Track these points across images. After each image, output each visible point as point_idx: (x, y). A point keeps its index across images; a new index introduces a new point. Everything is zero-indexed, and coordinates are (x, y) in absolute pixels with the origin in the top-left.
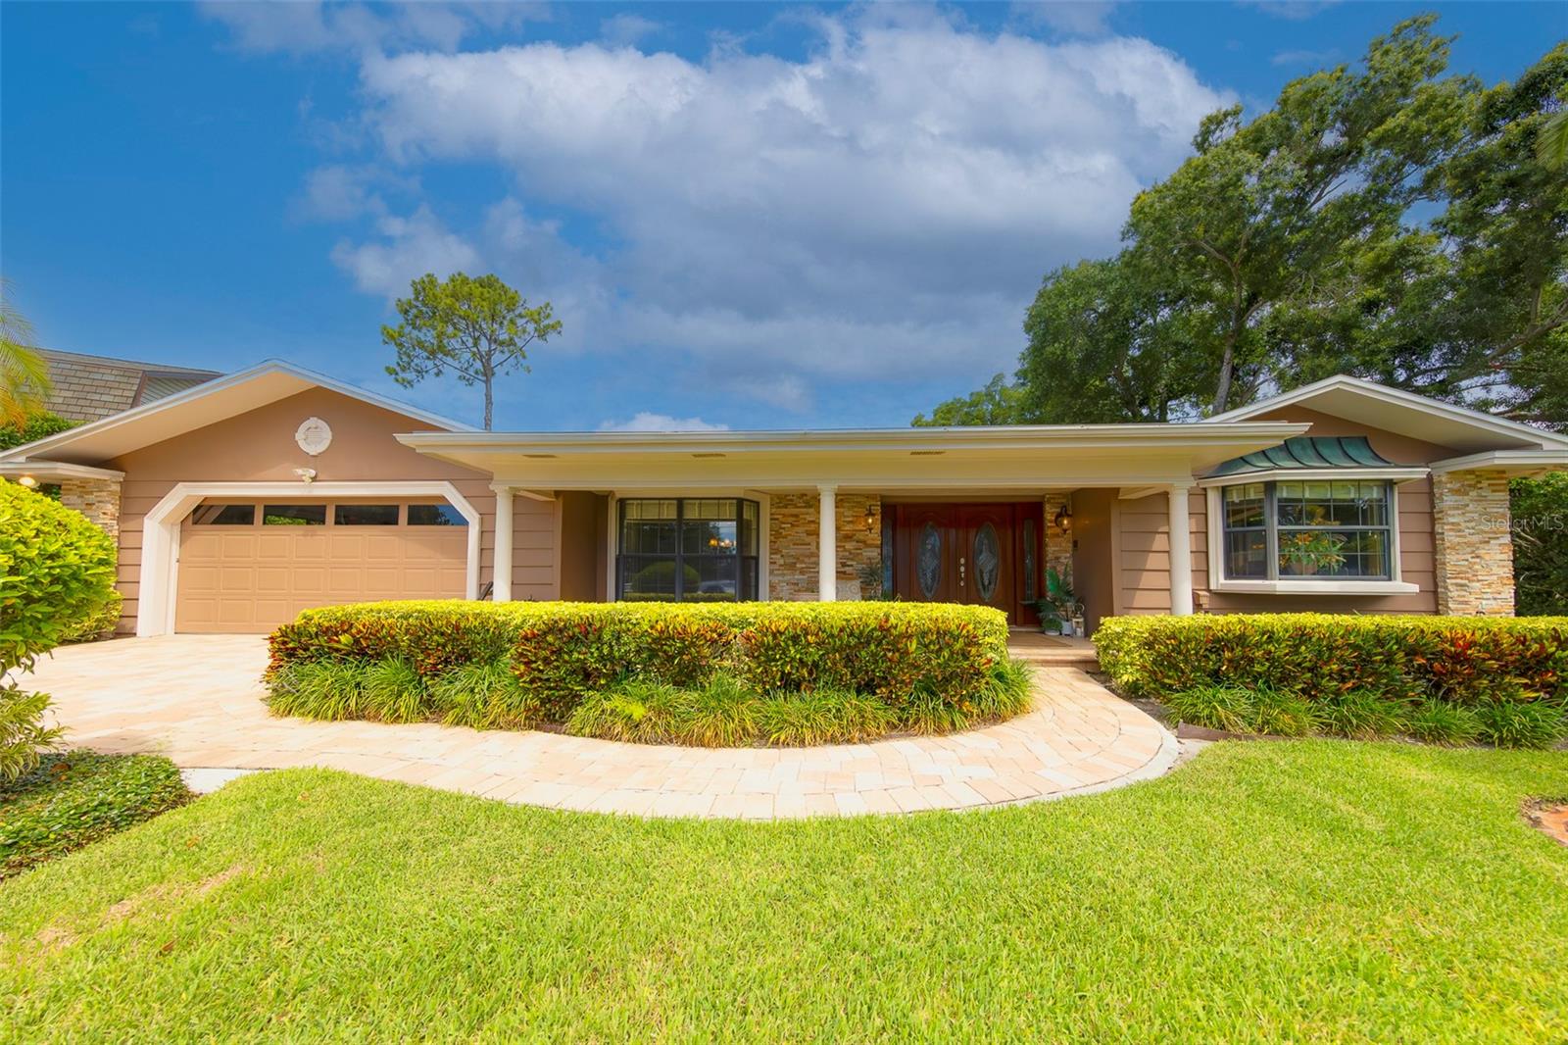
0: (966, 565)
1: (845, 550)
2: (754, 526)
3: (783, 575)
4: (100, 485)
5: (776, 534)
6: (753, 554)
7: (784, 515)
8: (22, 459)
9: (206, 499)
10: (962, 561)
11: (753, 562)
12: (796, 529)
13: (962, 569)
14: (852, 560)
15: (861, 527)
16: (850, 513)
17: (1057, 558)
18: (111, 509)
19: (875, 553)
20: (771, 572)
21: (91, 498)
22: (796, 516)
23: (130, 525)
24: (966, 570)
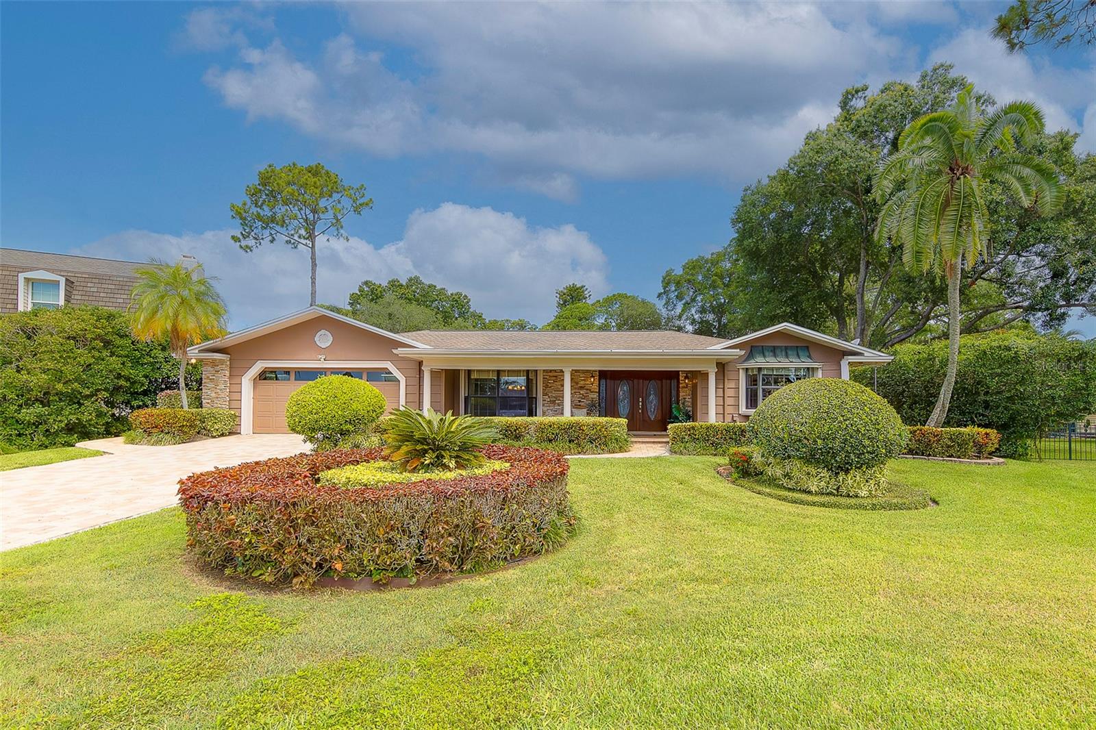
0: (643, 402)
1: (580, 394)
2: (534, 382)
3: (549, 406)
4: (222, 362)
5: (546, 386)
6: (534, 396)
7: (550, 376)
8: (197, 351)
9: (266, 368)
10: (641, 399)
11: (534, 400)
12: (556, 383)
13: (641, 404)
14: (584, 399)
15: (588, 383)
16: (583, 375)
17: (685, 399)
18: (227, 373)
19: (595, 396)
20: (543, 405)
21: (218, 368)
22: (556, 377)
23: (236, 380)
24: (643, 404)
